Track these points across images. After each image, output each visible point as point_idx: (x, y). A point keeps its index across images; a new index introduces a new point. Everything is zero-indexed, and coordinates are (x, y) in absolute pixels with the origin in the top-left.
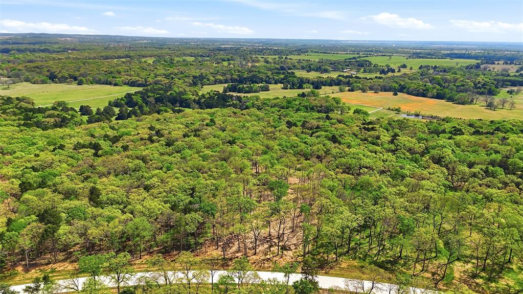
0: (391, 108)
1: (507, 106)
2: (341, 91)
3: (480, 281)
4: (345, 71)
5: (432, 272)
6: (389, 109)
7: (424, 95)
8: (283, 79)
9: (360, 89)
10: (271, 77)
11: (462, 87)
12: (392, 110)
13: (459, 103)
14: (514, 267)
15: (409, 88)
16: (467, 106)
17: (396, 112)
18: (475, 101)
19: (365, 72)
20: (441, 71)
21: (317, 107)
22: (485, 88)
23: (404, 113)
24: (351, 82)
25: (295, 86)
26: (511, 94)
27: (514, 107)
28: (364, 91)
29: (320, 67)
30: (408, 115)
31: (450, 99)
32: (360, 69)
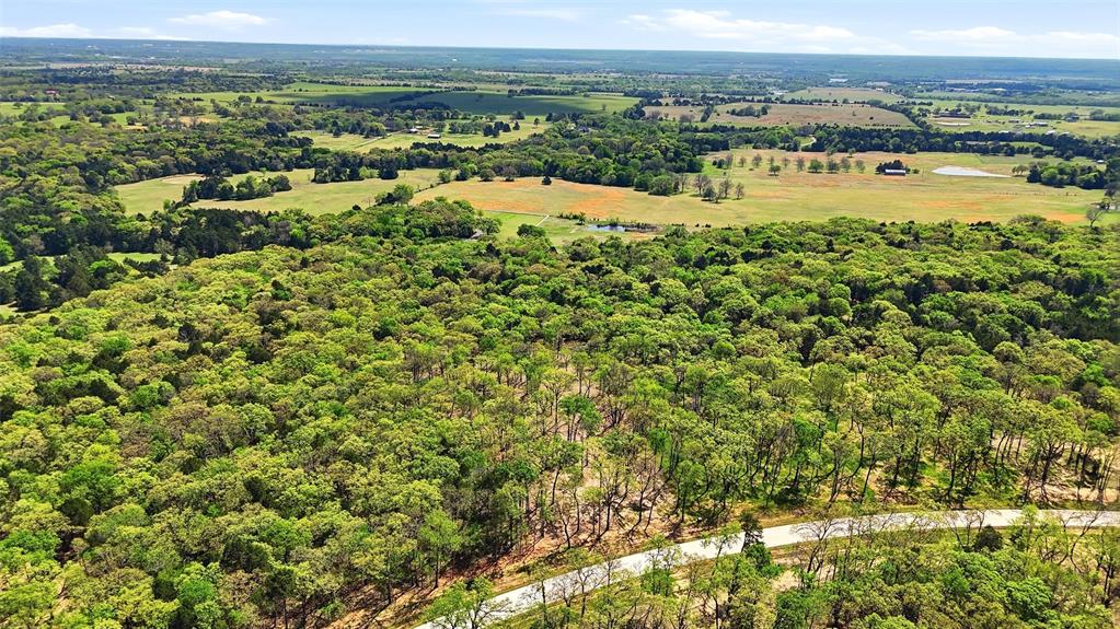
0: (564, 215)
1: (732, 192)
2: (444, 180)
3: (902, 488)
4: (414, 130)
5: (846, 492)
6: (561, 216)
7: (595, 181)
8: (302, 158)
9: (474, 173)
10: (271, 153)
11: (648, 161)
12: (567, 218)
13: (657, 193)
14: (924, 459)
15: (565, 169)
16: (672, 198)
17: (578, 221)
18: (680, 187)
19: (453, 131)
20: (588, 125)
21: (441, 224)
22: (683, 160)
23: (590, 223)
24: (450, 159)
25: (342, 176)
26: (720, 167)
27: (743, 194)
28: (486, 179)
29: (359, 124)
30: (599, 226)
31: (642, 187)
32: (443, 126)
